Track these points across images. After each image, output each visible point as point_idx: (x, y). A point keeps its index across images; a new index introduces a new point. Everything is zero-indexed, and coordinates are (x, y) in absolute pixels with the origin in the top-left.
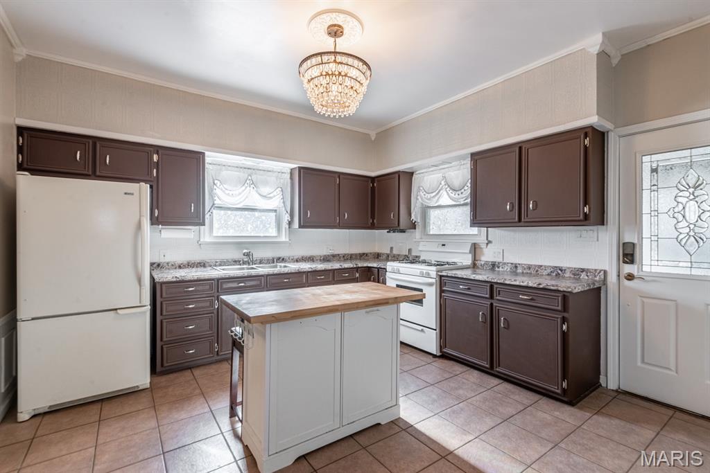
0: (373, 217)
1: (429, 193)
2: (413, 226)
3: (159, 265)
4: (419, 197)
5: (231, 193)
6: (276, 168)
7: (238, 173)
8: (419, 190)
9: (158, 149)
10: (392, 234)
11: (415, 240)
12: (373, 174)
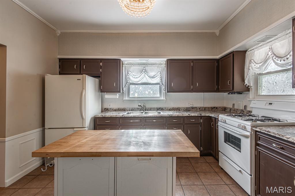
0: (218, 84)
1: (257, 64)
2: (248, 89)
3: (107, 109)
4: (250, 68)
5: (136, 77)
6: (157, 62)
7: (138, 67)
8: (250, 62)
9: (101, 60)
10: (231, 95)
11: (248, 99)
12: (218, 57)
